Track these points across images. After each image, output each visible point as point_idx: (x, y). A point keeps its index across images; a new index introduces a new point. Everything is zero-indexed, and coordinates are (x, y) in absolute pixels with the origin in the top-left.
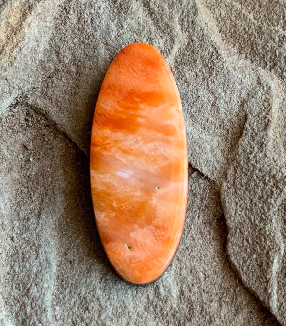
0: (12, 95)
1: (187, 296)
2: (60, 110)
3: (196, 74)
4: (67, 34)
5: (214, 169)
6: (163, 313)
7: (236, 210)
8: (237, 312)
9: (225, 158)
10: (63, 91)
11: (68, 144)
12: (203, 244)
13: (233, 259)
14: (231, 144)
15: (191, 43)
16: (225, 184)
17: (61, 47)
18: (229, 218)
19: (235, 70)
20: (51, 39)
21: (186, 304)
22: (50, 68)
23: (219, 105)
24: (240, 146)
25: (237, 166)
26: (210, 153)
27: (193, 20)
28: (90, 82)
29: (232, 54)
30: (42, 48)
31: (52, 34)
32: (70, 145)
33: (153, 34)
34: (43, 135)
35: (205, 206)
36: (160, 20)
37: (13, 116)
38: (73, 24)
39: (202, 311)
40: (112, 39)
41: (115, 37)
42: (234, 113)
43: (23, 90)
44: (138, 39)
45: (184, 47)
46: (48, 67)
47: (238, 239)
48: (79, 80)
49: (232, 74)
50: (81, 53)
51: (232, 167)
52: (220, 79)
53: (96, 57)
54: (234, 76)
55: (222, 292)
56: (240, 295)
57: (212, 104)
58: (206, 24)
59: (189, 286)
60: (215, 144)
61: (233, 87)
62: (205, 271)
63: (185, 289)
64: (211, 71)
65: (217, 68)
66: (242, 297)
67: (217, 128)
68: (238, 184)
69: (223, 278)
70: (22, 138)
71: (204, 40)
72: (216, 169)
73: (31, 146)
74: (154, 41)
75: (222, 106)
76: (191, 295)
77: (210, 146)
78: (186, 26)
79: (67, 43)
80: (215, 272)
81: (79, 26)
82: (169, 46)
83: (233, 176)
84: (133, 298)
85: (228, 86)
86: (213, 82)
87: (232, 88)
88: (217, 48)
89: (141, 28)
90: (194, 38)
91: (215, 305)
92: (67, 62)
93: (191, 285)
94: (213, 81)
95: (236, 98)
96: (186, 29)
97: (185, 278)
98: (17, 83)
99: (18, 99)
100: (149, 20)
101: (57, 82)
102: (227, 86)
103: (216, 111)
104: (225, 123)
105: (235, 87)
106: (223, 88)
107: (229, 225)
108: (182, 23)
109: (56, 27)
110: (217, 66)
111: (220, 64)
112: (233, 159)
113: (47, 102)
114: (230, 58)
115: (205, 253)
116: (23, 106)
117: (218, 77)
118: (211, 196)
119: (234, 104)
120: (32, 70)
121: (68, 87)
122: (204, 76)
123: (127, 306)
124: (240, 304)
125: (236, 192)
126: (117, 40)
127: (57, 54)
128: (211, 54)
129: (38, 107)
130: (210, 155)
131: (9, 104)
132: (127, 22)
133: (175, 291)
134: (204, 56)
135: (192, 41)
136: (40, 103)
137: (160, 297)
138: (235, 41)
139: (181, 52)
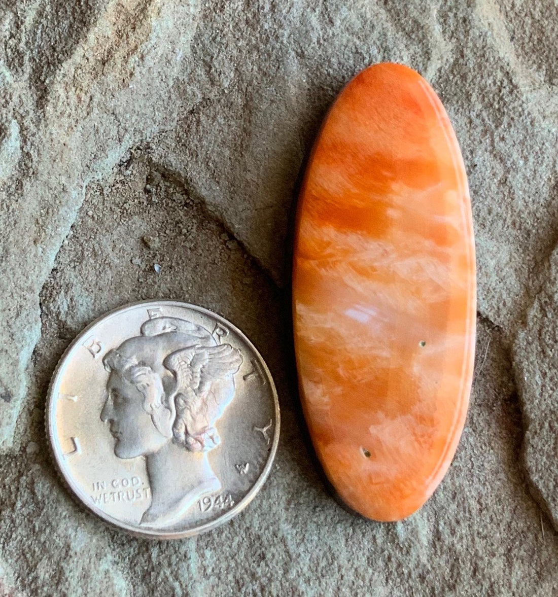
0: (123, 143)
1: (447, 542)
2: (213, 176)
3: (471, 122)
4: (226, 30)
5: (501, 305)
6: (403, 573)
7: (543, 386)
8: (540, 578)
9: (522, 285)
10: (219, 140)
11: (226, 242)
12: (475, 445)
13: (535, 478)
14: (534, 258)
15: (461, 61)
16: (522, 335)
17: (215, 56)
18: (529, 399)
19: (544, 117)
20: (196, 39)
21: (444, 556)
22: (194, 94)
23: (514, 183)
24: (553, 264)
25: (546, 302)
26: (494, 275)
27: (467, 16)
28: (271, 127)
29: (537, 85)
30: (180, 56)
31: (197, 28)
32: (231, 245)
33: (391, 39)
34: (177, 223)
35: (480, 374)
36: (404, 12)
37: (122, 182)
38: (237, 11)
39: (475, 571)
40: (312, 45)
41: (318, 42)
42: (542, 201)
43: (144, 135)
44: (361, 48)
45: (447, 67)
46: (190, 92)
47: (547, 442)
48: (250, 122)
49: (540, 125)
50: (252, 69)
51: (536, 304)
52: (516, 134)
53: (283, 78)
54: (543, 129)
55: (512, 537)
56: (547, 547)
57: (500, 181)
58: (489, 24)
59: (450, 524)
60: (504, 257)
61: (540, 149)
62: (481, 498)
63: (443, 528)
64: (499, 117)
65: (511, 113)
66: (550, 549)
67: (508, 227)
68: (548, 337)
69: (514, 511)
70: (140, 225)
71: (486, 56)
72: (504, 304)
73: (156, 243)
74: (392, 53)
75: (519, 186)
76: (455, 542)
77: (494, 261)
78: (452, 26)
79: (226, 48)
80: (500, 500)
81: (248, 15)
82: (421, 65)
83: (538, 322)
84: (347, 540)
85: (532, 147)
86: (503, 139)
87: (539, 152)
88: (510, 72)
89: (368, 28)
90: (467, 52)
91: (498, 563)
92: (226, 85)
93: (453, 522)
94: (503, 137)
95: (547, 173)
96: (453, 32)
97: (443, 507)
98: (134, 121)
99: (133, 151)
100: (382, 11)
101: (206, 122)
102: (529, 147)
103: (506, 194)
104: (523, 218)
105: (543, 150)
106: (522, 151)
107: (528, 413)
108: (445, 21)
109: (205, 16)
110: (510, 107)
111: (516, 104)
112: (538, 288)
113: (189, 159)
114: (534, 94)
115: (479, 463)
116: (141, 164)
117: (512, 129)
118: (492, 355)
119: (543, 183)
120: (160, 96)
121: (228, 133)
122: (485, 126)
123: (336, 556)
124: (546, 563)
125: (543, 352)
126: (322, 47)
127: (208, 69)
128: (499, 83)
129: (171, 168)
130: (494, 278)
131: (118, 162)
132: (341, 14)
133: (425, 532)
134: (486, 87)
135: (462, 56)
136: (175, 161)
137: (396, 541)
138: (541, 60)
139: (440, 77)
